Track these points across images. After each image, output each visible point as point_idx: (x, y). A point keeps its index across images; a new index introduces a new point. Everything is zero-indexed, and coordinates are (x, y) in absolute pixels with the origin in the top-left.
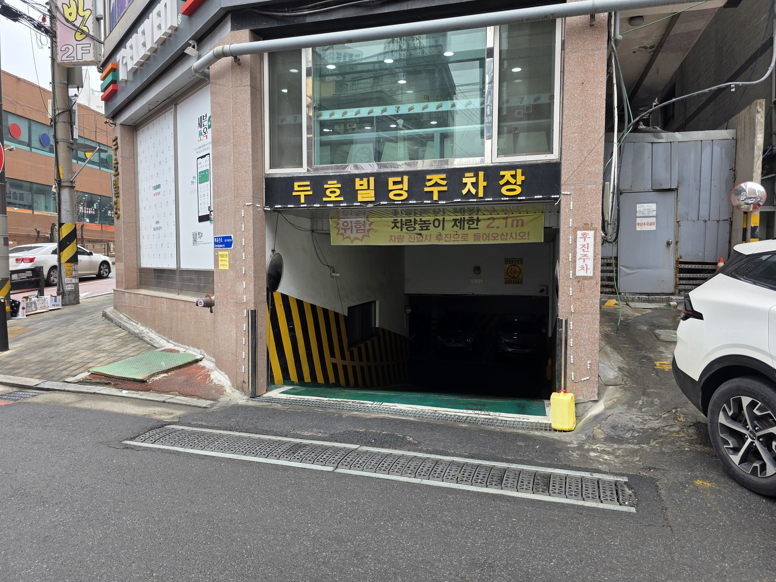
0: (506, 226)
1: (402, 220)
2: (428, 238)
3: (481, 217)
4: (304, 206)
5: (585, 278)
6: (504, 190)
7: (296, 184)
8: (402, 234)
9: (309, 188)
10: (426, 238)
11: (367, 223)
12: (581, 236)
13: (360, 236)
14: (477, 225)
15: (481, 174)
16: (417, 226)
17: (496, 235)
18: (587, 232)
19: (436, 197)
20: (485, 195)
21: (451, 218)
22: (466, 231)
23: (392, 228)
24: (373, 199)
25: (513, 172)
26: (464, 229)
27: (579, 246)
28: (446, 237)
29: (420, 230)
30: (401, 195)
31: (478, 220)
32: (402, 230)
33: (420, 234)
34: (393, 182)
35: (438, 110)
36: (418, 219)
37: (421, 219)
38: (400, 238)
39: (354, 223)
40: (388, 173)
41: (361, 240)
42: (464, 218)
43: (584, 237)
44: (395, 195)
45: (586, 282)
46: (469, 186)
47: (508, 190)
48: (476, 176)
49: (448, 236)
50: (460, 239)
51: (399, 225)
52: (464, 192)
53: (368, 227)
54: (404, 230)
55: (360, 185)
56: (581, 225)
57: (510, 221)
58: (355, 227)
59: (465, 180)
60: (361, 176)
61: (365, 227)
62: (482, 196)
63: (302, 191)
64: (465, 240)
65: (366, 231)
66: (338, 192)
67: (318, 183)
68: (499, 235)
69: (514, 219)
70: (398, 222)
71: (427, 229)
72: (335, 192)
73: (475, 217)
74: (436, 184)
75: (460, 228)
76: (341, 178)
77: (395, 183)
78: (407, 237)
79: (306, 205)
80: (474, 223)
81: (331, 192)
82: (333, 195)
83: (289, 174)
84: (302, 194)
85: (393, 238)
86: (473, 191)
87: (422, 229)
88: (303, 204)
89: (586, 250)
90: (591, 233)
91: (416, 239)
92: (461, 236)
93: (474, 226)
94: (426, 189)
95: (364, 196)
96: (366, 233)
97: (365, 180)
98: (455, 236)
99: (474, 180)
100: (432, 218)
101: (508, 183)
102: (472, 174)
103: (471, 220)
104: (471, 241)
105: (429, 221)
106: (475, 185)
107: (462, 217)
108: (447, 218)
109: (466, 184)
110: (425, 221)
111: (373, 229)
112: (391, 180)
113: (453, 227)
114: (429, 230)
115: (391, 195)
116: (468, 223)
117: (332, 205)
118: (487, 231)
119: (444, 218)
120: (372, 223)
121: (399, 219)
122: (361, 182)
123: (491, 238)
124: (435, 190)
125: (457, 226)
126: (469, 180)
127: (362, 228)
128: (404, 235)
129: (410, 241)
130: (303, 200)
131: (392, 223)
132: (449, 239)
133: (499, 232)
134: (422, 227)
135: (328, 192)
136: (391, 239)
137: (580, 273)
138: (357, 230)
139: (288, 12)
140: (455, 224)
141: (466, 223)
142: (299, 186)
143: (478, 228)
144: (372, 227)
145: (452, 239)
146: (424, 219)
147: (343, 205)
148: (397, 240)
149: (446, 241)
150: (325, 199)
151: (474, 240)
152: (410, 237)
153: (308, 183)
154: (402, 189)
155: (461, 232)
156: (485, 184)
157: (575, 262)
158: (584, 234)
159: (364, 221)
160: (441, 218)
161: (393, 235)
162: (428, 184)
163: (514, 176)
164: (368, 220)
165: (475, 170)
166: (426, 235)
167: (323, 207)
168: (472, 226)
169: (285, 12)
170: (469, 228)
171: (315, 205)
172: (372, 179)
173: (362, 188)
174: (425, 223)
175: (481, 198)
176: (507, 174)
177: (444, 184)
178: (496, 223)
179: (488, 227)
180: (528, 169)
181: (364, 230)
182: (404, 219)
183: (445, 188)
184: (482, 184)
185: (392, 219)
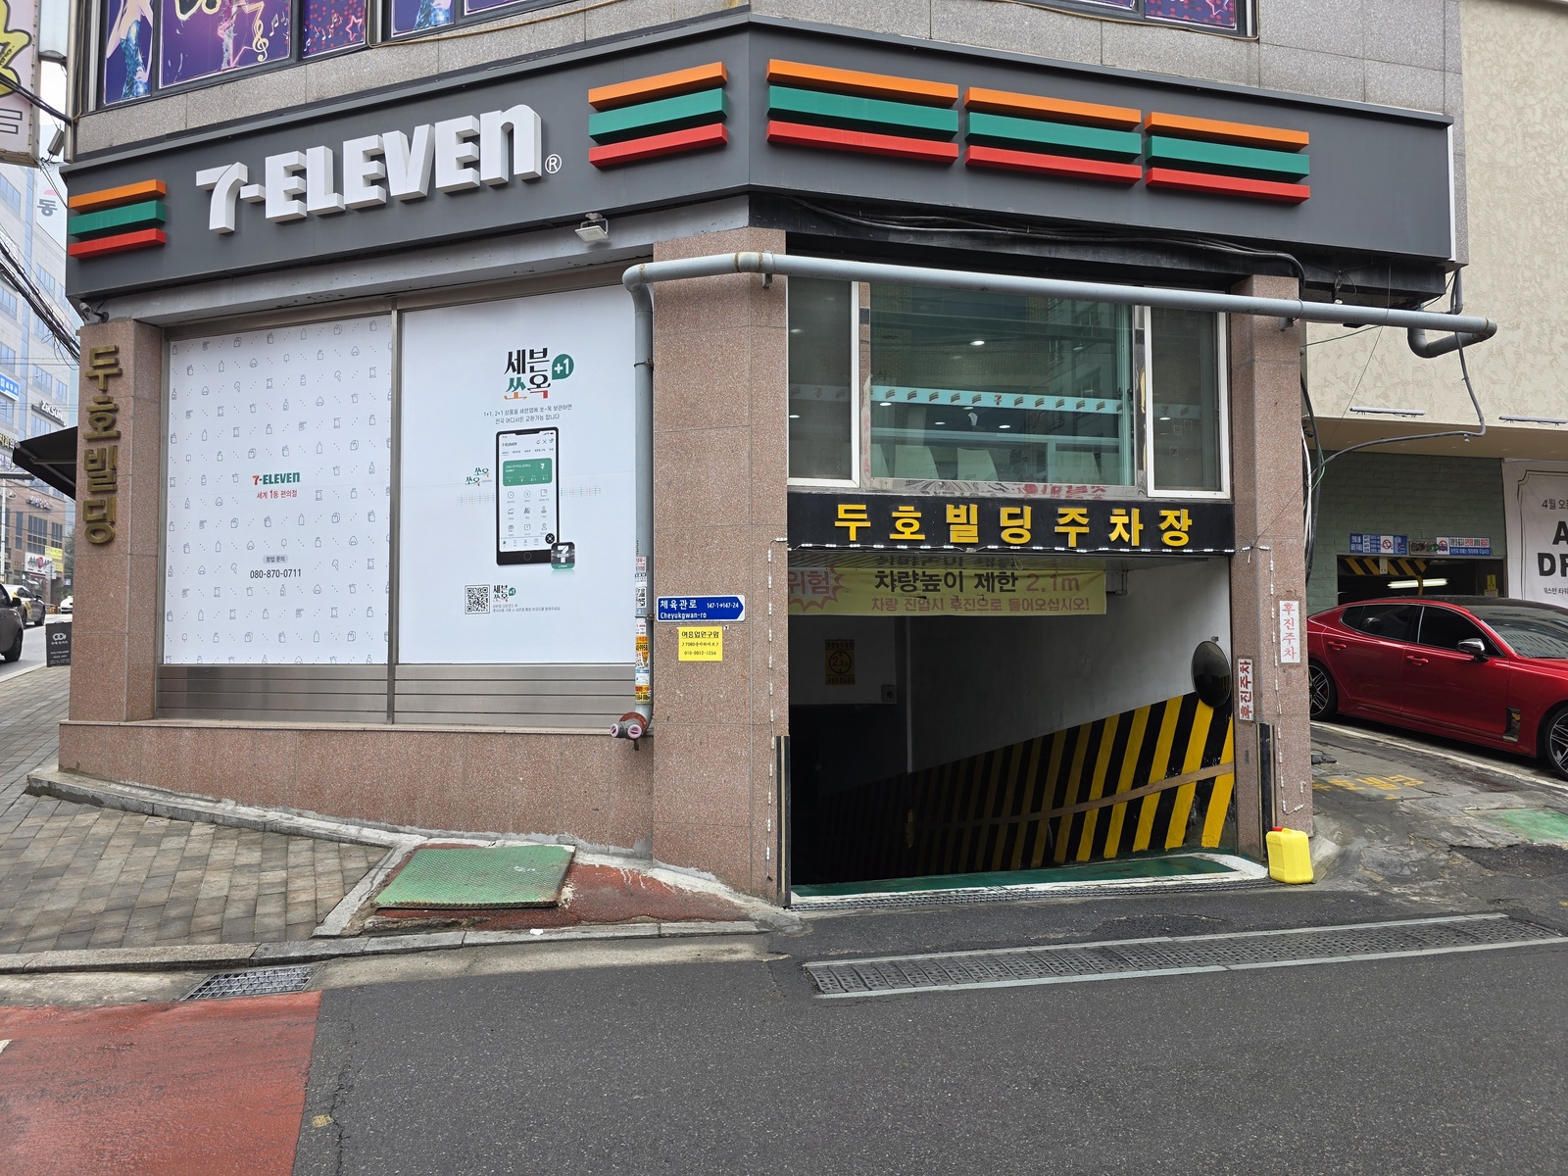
0: (1055, 589)
1: (892, 572)
2: (939, 605)
3: (1016, 573)
4: (855, 546)
5: (1292, 665)
6: (1166, 538)
7: (841, 508)
8: (894, 597)
9: (865, 516)
10: (935, 604)
11: (832, 576)
12: (1284, 608)
13: (819, 599)
14: (1013, 585)
15: (1135, 512)
16: (919, 584)
17: (1042, 602)
18: (1291, 602)
19: (1072, 542)
20: (1142, 544)
21: (972, 572)
22: (997, 594)
23: (878, 587)
24: (976, 540)
25: (1177, 513)
26: (993, 591)
27: (1282, 622)
28: (967, 603)
29: (924, 590)
30: (1020, 536)
31: (1015, 579)
32: (893, 591)
33: (925, 598)
34: (1009, 515)
35: (1058, 409)
36: (919, 572)
37: (924, 572)
38: (892, 604)
39: (808, 576)
40: (999, 499)
41: (821, 606)
42: (992, 573)
43: (1288, 608)
44: (1012, 535)
45: (1292, 671)
46: (1119, 530)
47: (1172, 538)
48: (1129, 514)
49: (970, 602)
50: (989, 607)
51: (888, 580)
52: (1113, 536)
53: (832, 583)
54: (898, 590)
55: (955, 516)
56: (1283, 592)
57: (1059, 580)
58: (810, 582)
59: (1113, 520)
60: (957, 502)
61: (827, 583)
62: (1138, 544)
63: (852, 521)
64: (996, 609)
65: (830, 590)
66: (916, 526)
67: (881, 508)
68: (1047, 602)
69: (1066, 577)
70: (887, 577)
71: (935, 590)
72: (911, 525)
73: (1009, 573)
74: (1073, 523)
75: (988, 590)
76: (919, 503)
77: (1011, 516)
78: (902, 601)
79: (859, 546)
80: (1008, 582)
81: (904, 525)
82: (907, 531)
83: (827, 489)
84: (853, 526)
85: (879, 603)
86: (1126, 537)
87: (927, 590)
88: (853, 542)
89: (1291, 627)
90: (1295, 604)
91: (918, 605)
92: (989, 603)
93: (1009, 586)
94: (1058, 529)
95: (961, 534)
96: (831, 594)
97: (963, 508)
98: (981, 602)
99: (1126, 520)
100: (941, 572)
101: (1171, 528)
102: (1123, 512)
103: (1002, 577)
104: (1005, 612)
105: (938, 576)
106: (1127, 527)
107: (990, 571)
108: (965, 572)
109: (1115, 525)
110: (931, 576)
111: (841, 587)
112: (1004, 512)
113: (976, 587)
114: (939, 590)
115: (1005, 535)
116: (999, 582)
117: (906, 547)
118: (1029, 595)
119: (961, 572)
120: (841, 575)
121: (887, 571)
122: (957, 512)
123: (1035, 606)
124: (1073, 531)
125: (984, 587)
126: (1118, 519)
127: (823, 584)
128: (898, 598)
129: (907, 609)
130: (853, 536)
131: (876, 577)
132: (971, 608)
133: (1046, 597)
134: (926, 586)
135: (898, 525)
136: (875, 605)
137: (1285, 659)
138: (814, 589)
139: (863, 218)
140: (980, 583)
141: (996, 581)
142: (846, 511)
143: (1014, 591)
144: (841, 583)
145: (977, 607)
146: (929, 572)
147: (926, 547)
148: (885, 607)
149: (966, 610)
150: (893, 536)
151: (1011, 610)
152: (908, 603)
153: (864, 507)
154: (1021, 527)
155: (989, 596)
156: (1141, 527)
157: (1279, 643)
158: (1287, 605)
159: (826, 573)
160: (956, 572)
161: (879, 597)
162: (1062, 521)
163: (1178, 519)
164: (833, 571)
165: (1128, 506)
166: (935, 600)
167: (889, 549)
168: (1005, 587)
169: (857, 217)
170: (1002, 590)
171: (875, 546)
172: (974, 508)
173: (957, 520)
174: (931, 580)
175: (1135, 547)
176: (1170, 515)
177: (1085, 523)
178: (1041, 582)
179: (1029, 589)
180: (1195, 509)
181: (827, 588)
182: (895, 571)
183: (1086, 530)
184: (1137, 527)
185: (876, 570)
